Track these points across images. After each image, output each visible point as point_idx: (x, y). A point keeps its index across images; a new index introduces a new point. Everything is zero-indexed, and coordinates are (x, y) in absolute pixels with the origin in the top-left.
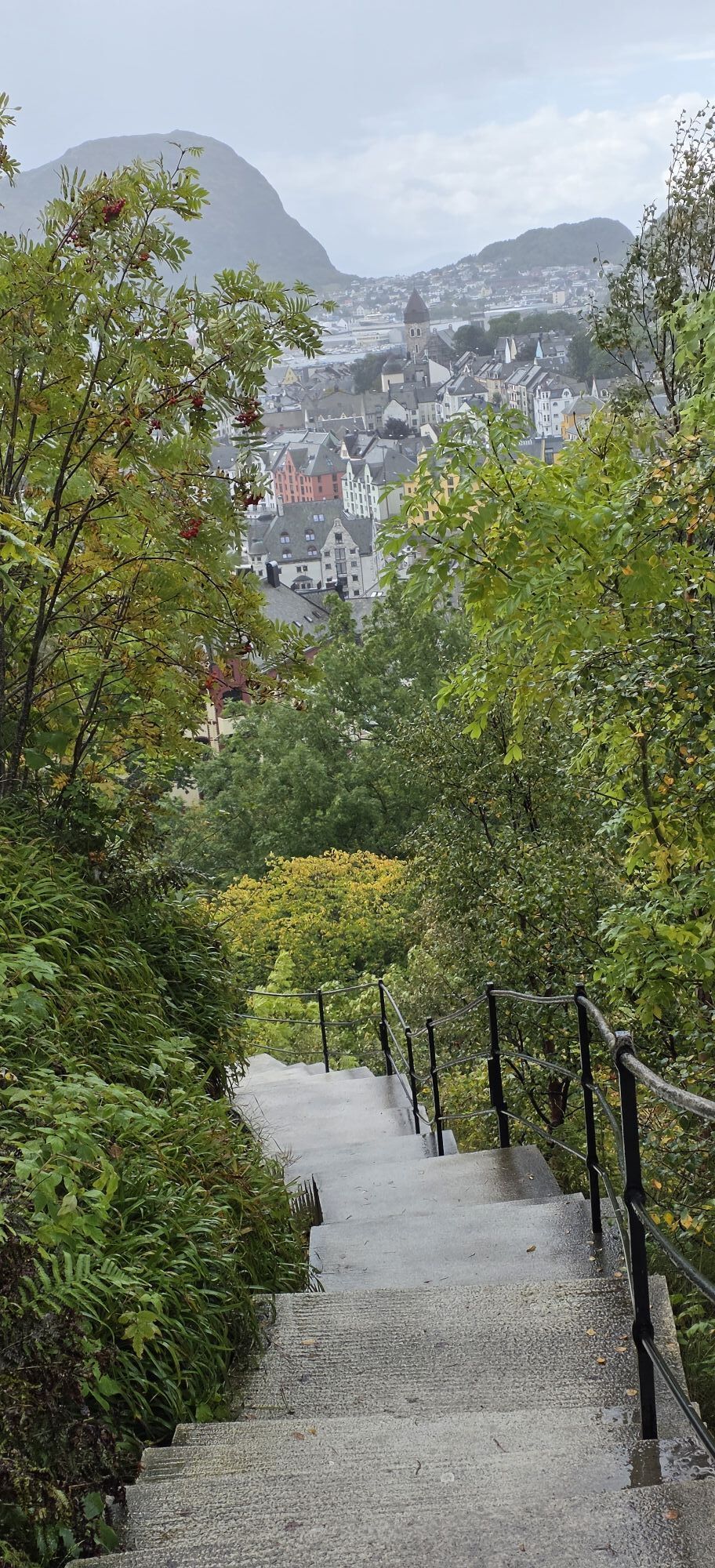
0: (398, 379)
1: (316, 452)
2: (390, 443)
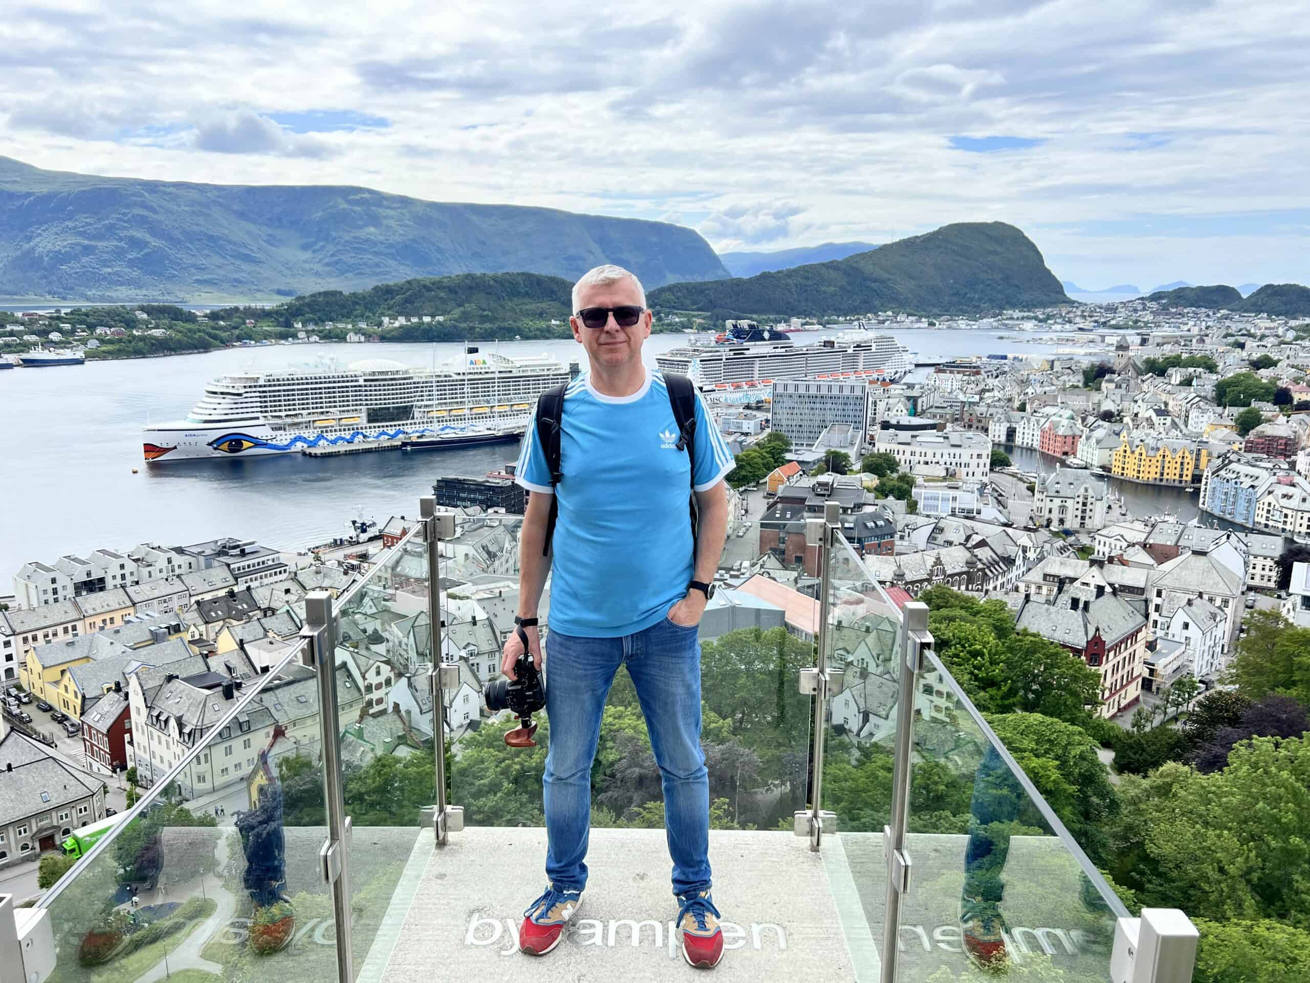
1: (1065, 422)
2: (1106, 424)
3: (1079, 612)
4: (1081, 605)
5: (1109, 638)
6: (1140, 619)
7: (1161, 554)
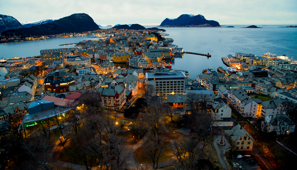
0: (111, 45)
1: (103, 53)
2: (111, 52)
3: (113, 89)
4: (113, 88)
5: (119, 93)
6: (124, 88)
7: (125, 75)
